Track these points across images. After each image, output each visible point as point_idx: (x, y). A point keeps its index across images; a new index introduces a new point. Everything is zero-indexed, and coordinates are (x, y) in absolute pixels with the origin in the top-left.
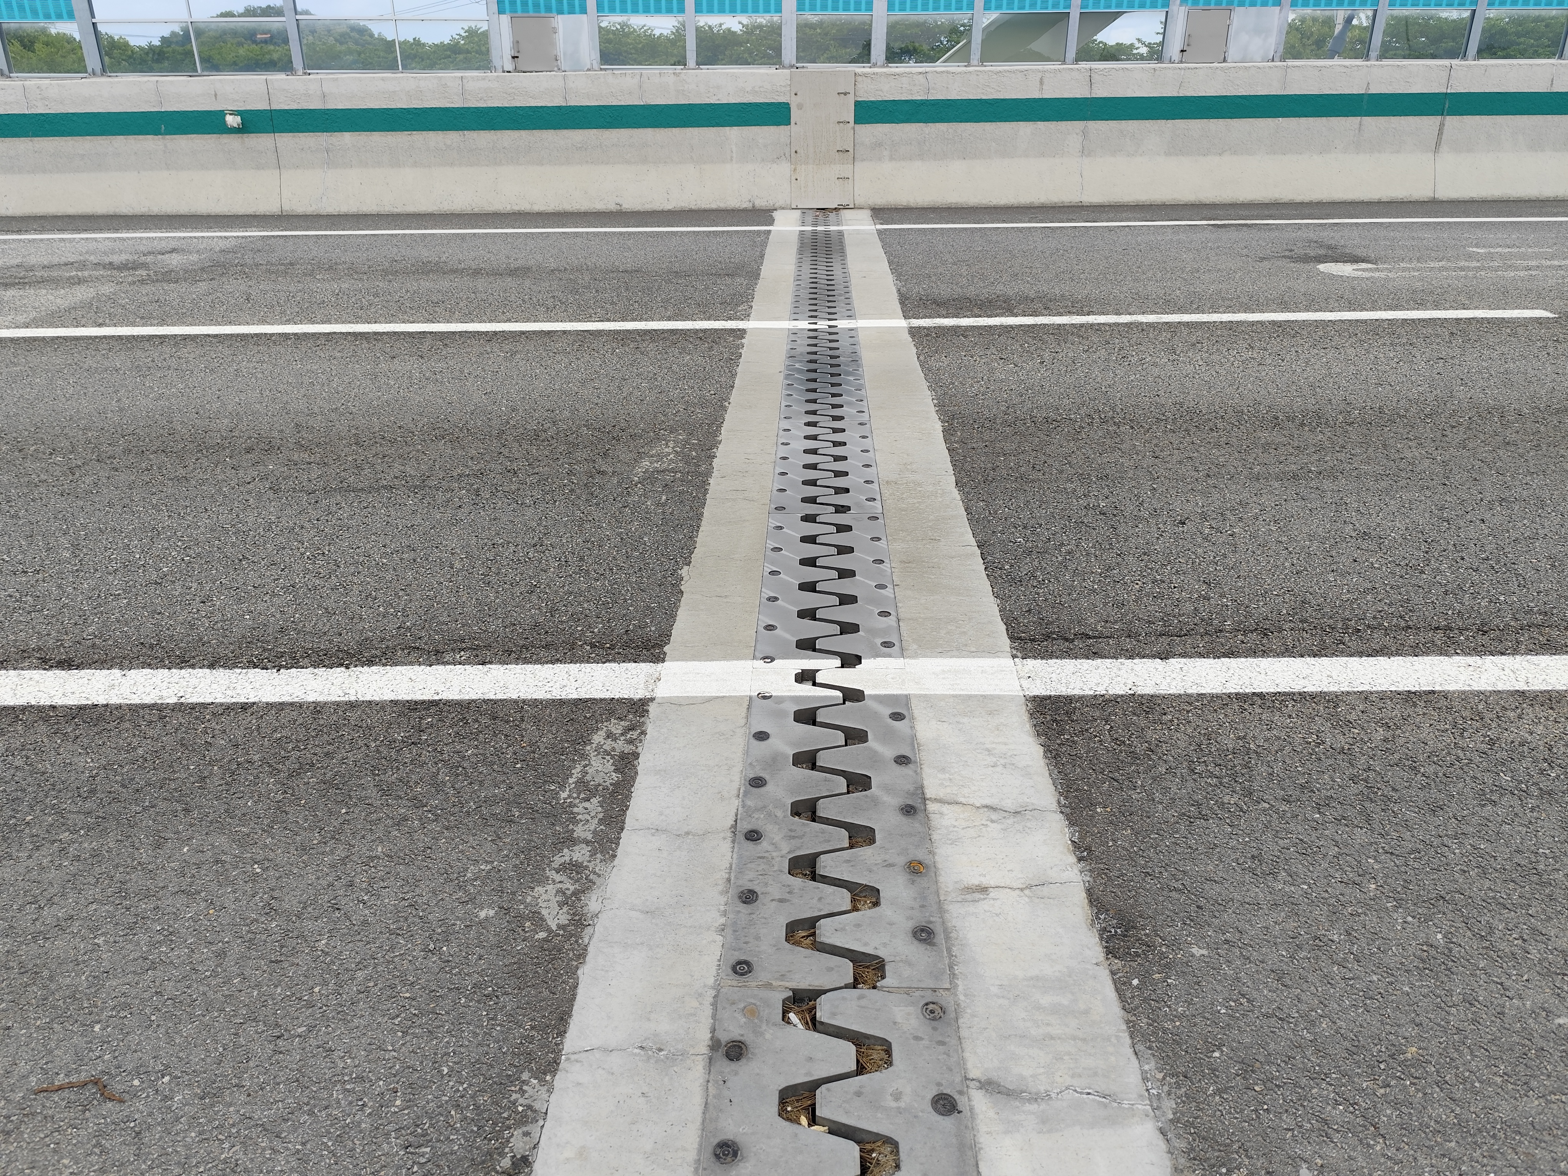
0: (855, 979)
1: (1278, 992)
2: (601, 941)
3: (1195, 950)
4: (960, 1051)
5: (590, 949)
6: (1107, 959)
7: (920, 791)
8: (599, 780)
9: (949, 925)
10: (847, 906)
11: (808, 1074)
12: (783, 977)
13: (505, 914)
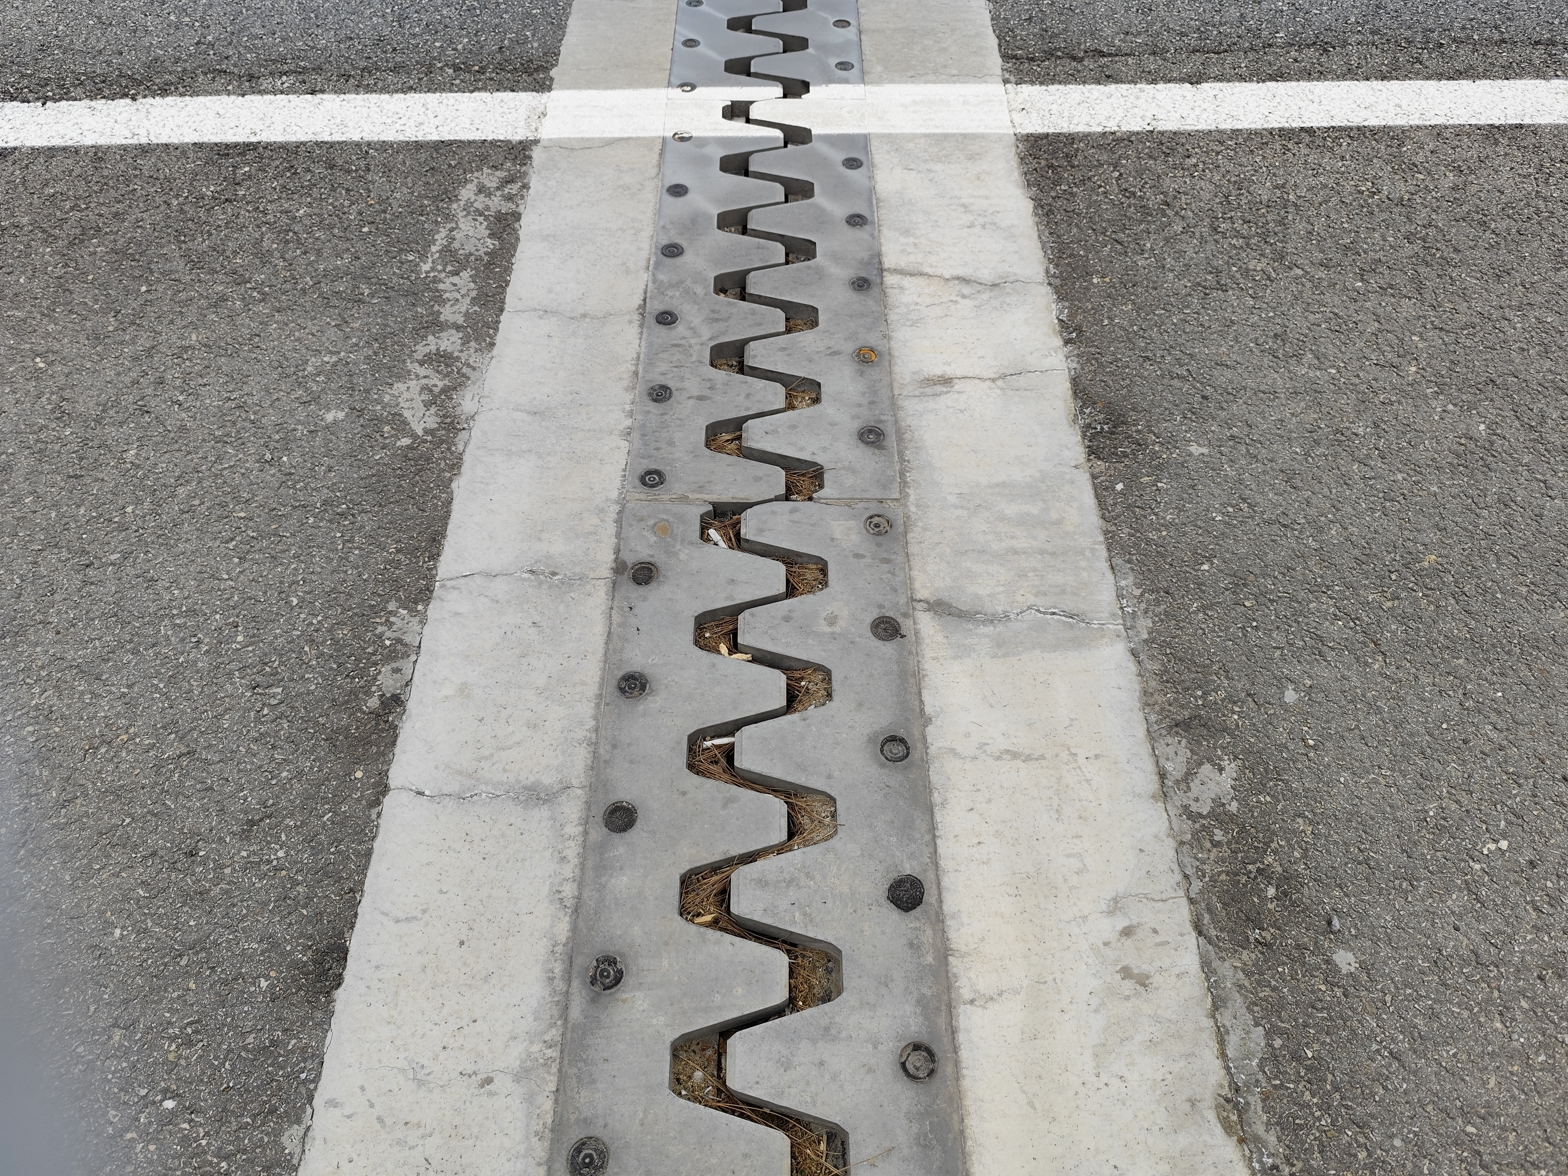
0: (788, 489)
1: (1286, 495)
2: (478, 448)
3: (1195, 450)
4: (907, 569)
5: (467, 457)
6: (1089, 460)
7: (876, 261)
8: (469, 248)
9: (903, 424)
10: (781, 403)
11: (730, 597)
12: (701, 489)
13: (359, 416)
